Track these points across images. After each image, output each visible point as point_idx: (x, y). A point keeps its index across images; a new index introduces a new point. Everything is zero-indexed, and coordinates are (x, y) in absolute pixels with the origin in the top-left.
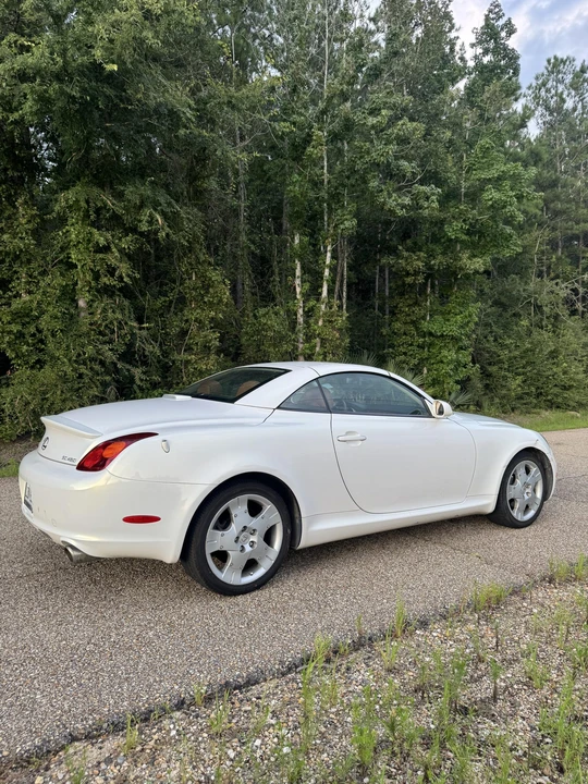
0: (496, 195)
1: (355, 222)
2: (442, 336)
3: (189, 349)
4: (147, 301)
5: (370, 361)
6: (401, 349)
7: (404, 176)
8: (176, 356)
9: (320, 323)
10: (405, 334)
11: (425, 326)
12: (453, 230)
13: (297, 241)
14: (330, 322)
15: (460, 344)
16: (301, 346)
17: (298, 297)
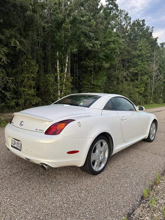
0: (114, 46)
1: (77, 50)
2: (97, 85)
3: (24, 87)
4: (10, 70)
5: (76, 92)
6: (86, 89)
7: (91, 37)
8: (20, 89)
9: (65, 80)
10: (87, 84)
11: (92, 82)
12: (101, 55)
13: (58, 54)
14: (68, 80)
15: (101, 88)
16: (59, 87)
17: (58, 72)
